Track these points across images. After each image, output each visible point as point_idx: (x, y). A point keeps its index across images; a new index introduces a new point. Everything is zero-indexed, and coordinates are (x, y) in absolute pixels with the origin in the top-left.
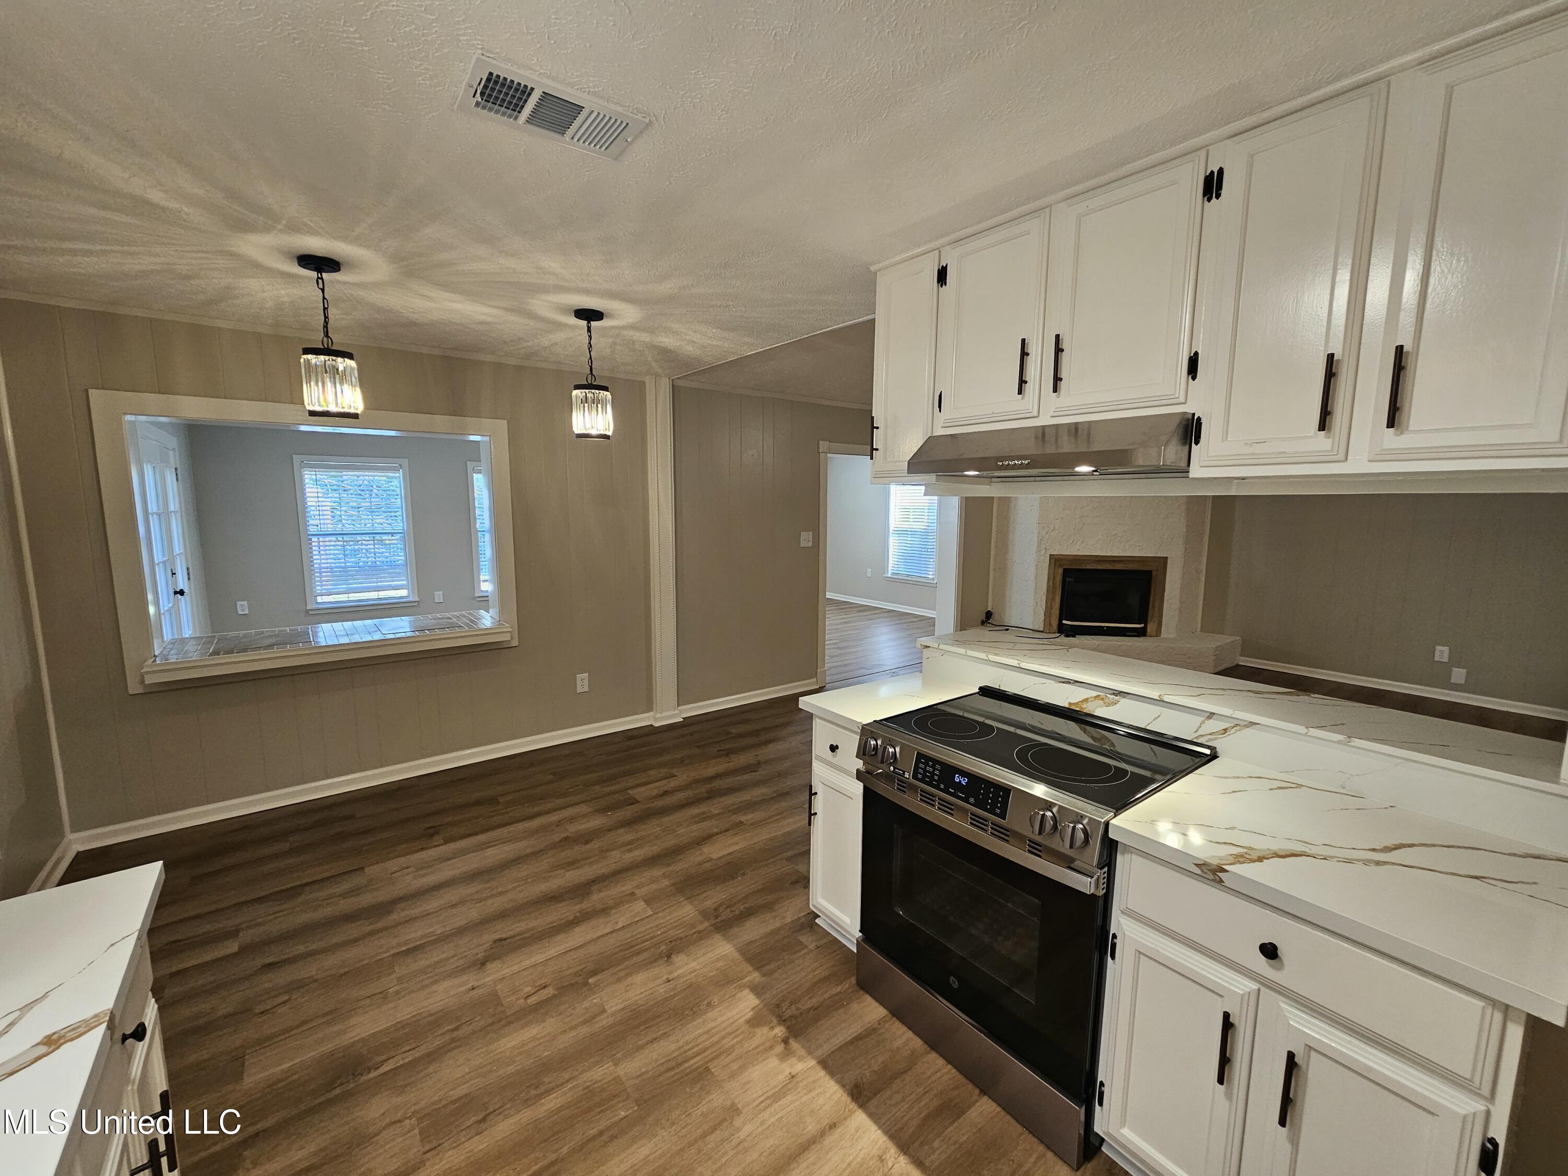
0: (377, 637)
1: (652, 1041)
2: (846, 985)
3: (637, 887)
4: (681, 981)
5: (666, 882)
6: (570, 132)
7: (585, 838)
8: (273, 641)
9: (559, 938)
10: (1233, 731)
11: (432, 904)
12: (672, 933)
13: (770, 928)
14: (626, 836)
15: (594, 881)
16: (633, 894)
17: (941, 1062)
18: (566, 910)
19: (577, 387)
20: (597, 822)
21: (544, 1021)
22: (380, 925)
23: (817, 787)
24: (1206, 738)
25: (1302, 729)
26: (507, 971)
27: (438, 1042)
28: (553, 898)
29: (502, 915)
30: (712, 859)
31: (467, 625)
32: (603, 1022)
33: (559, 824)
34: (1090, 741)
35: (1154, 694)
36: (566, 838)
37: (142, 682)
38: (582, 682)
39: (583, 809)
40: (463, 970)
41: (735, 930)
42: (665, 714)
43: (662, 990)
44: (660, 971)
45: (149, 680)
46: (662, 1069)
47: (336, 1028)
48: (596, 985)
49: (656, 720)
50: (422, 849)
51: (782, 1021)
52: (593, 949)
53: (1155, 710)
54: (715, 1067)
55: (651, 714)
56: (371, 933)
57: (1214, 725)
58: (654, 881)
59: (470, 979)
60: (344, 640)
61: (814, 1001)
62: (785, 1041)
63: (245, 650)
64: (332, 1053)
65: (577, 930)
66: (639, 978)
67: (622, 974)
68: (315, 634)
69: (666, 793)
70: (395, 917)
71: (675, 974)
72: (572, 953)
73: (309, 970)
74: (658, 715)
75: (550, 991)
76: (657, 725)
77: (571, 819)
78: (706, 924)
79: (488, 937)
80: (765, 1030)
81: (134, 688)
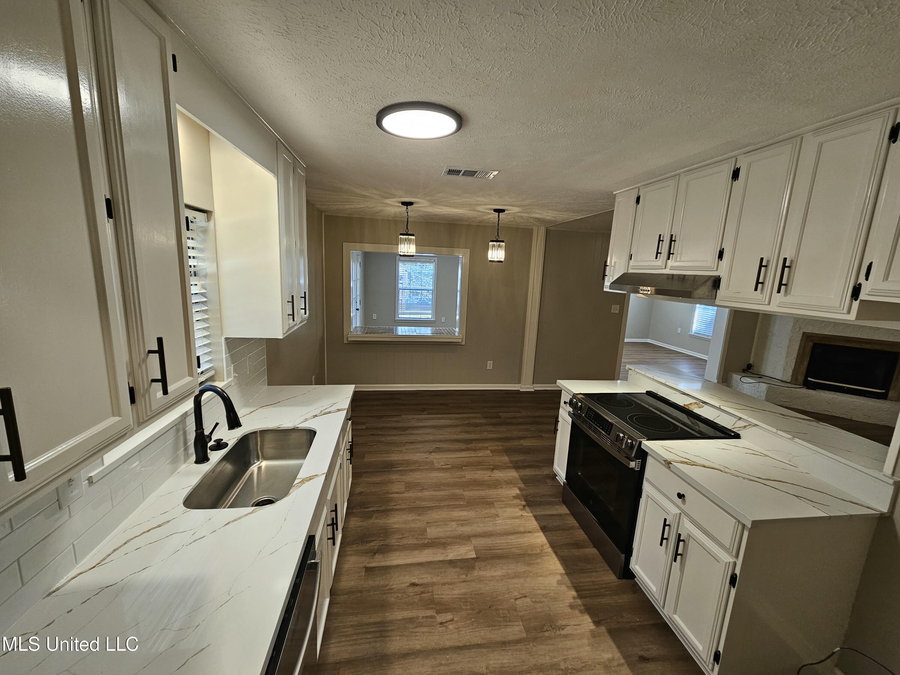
0: (415, 334)
2: (557, 500)
3: (489, 446)
4: (494, 478)
5: (501, 448)
6: (475, 176)
7: (476, 425)
8: (382, 331)
9: (456, 453)
10: (748, 427)
11: (420, 432)
12: (496, 463)
13: (536, 473)
14: (490, 428)
15: (475, 440)
16: (487, 448)
17: (583, 533)
18: (462, 446)
19: (492, 241)
20: (483, 421)
21: (445, 473)
22: (402, 433)
23: (560, 419)
24: (737, 429)
25: (774, 430)
26: (437, 457)
27: (414, 468)
28: (458, 441)
29: (441, 441)
30: (523, 445)
31: (446, 333)
32: (464, 479)
33: (468, 418)
34: (690, 423)
35: (717, 405)
36: (469, 423)
37: (348, 339)
38: (490, 365)
39: (479, 415)
40: (425, 452)
41: (521, 470)
42: (525, 386)
43: (486, 478)
44: (488, 473)
45: (350, 339)
48: (465, 469)
49: (521, 388)
50: (420, 415)
51: (526, 500)
52: (467, 459)
53: (718, 412)
54: (495, 504)
55: (520, 385)
56: (401, 434)
57: (741, 424)
58: (497, 446)
59: (427, 455)
60: (407, 334)
61: (541, 500)
62: (524, 506)
63: (375, 333)
64: (386, 461)
65: (463, 452)
66: (479, 472)
67: (474, 469)
68: (396, 330)
69: (514, 417)
70: (408, 432)
71: (493, 475)
72: (459, 458)
73: (383, 439)
74: (522, 386)
75: (449, 466)
76: (521, 390)
77: (472, 418)
78: (511, 465)
79: (434, 446)
80: (518, 501)
81: (345, 342)
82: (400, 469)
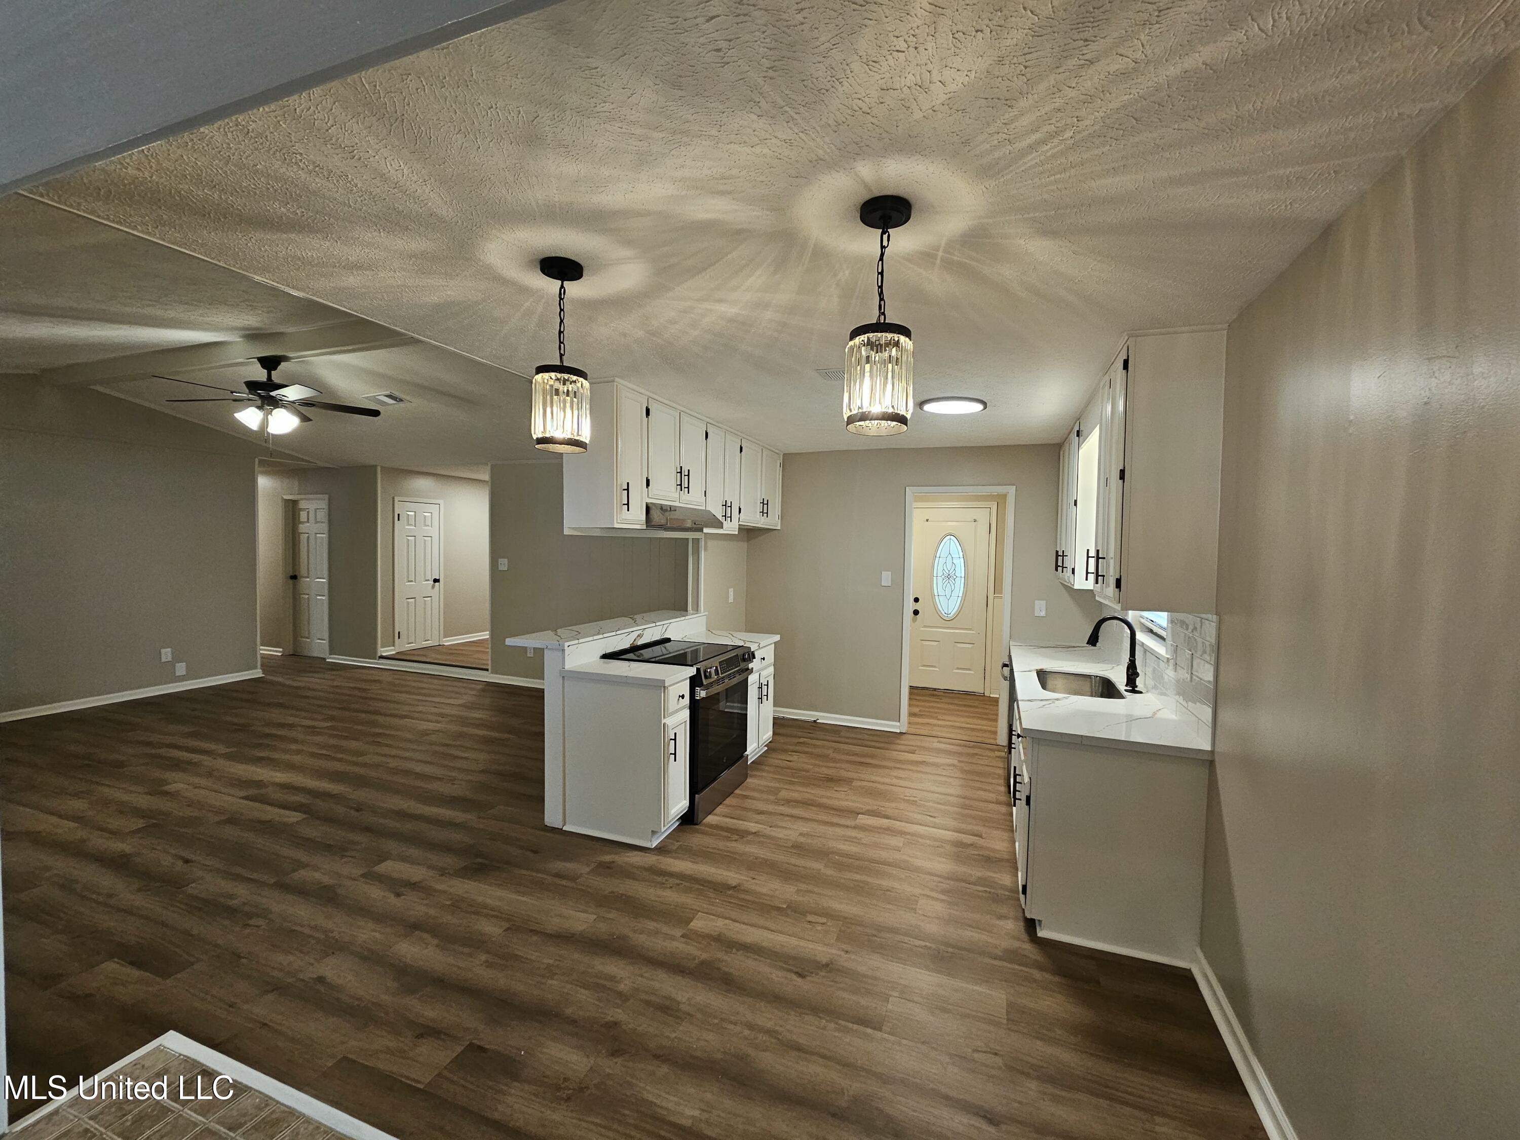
4: (750, 873)
9: (768, 946)
12: (714, 896)
16: (683, 936)
26: (818, 948)
32: (804, 887)
40: (843, 972)
43: (763, 878)
44: (749, 885)
52: (762, 922)
59: (842, 960)
66: (764, 890)
67: (767, 898)
71: (747, 878)
79: (803, 985)
82: (918, 943)
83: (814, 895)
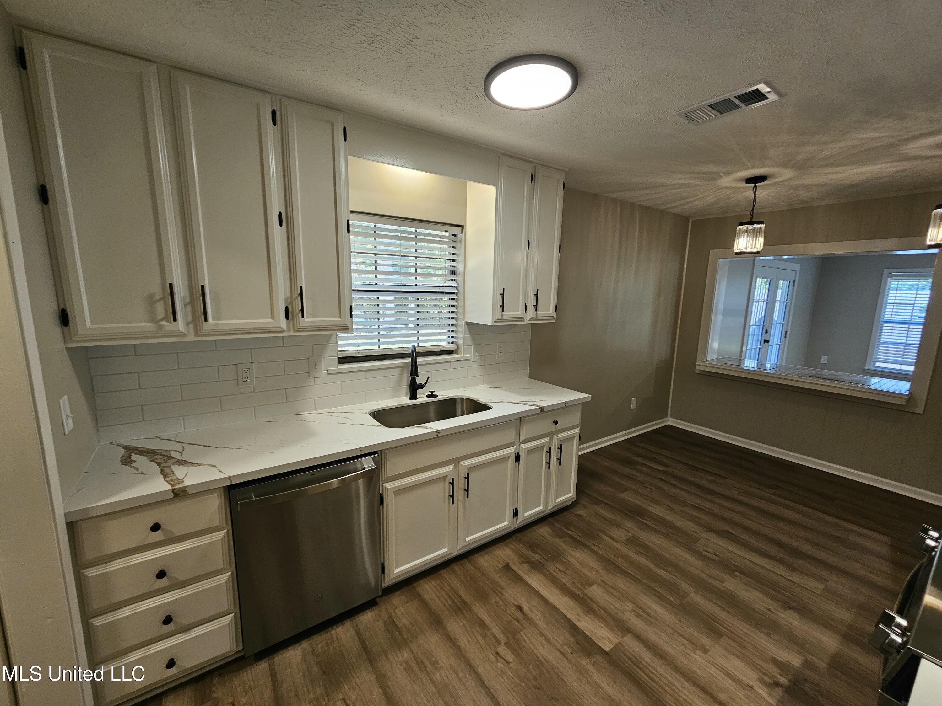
1: (719, 606)
9: (752, 553)
18: (777, 553)
21: (698, 560)
26: (713, 540)
28: (779, 544)
36: (839, 538)
37: (697, 368)
39: (884, 538)
46: (707, 613)
47: (651, 504)
48: (736, 576)
52: (758, 569)
59: (699, 530)
65: (766, 560)
66: (757, 594)
67: (753, 585)
71: (777, 613)
72: (748, 561)
75: (717, 558)
80: (778, 671)
81: (697, 371)
82: (646, 522)
83: (707, 572)
